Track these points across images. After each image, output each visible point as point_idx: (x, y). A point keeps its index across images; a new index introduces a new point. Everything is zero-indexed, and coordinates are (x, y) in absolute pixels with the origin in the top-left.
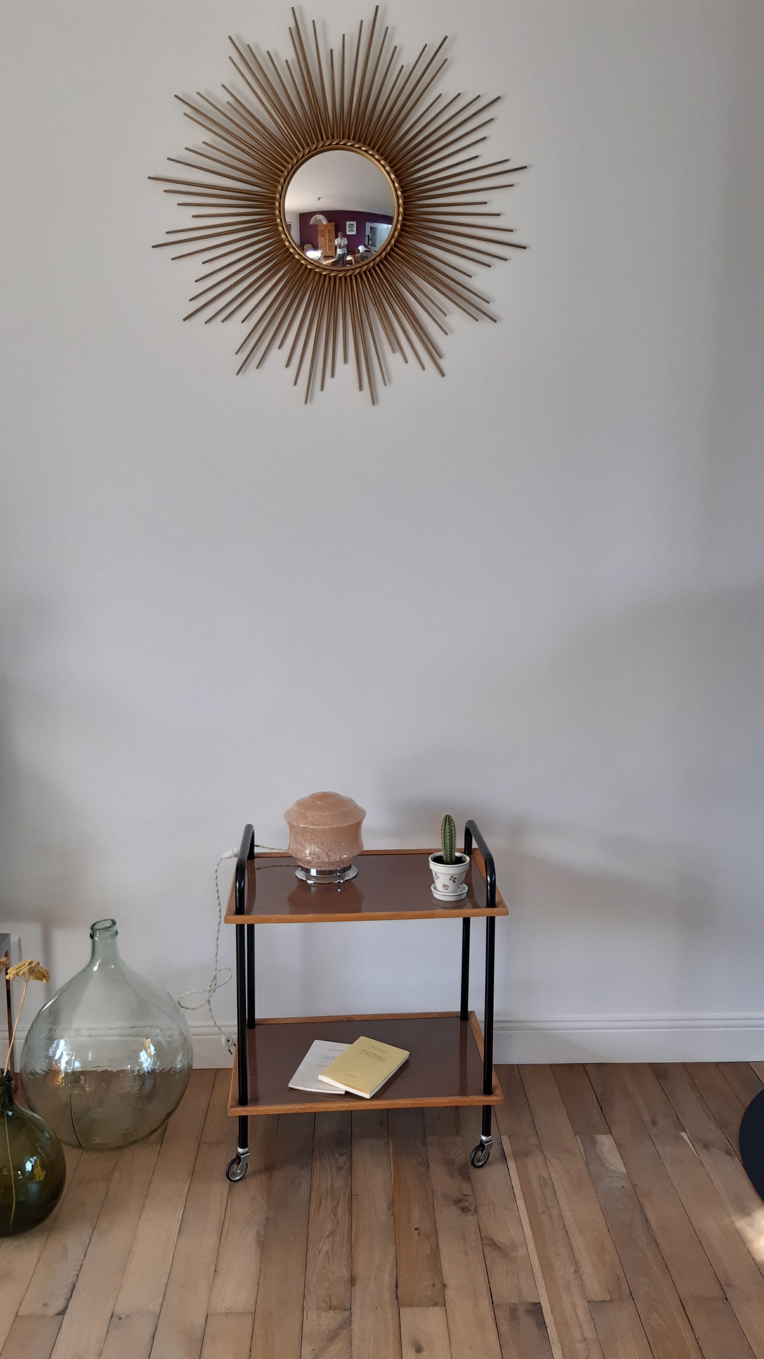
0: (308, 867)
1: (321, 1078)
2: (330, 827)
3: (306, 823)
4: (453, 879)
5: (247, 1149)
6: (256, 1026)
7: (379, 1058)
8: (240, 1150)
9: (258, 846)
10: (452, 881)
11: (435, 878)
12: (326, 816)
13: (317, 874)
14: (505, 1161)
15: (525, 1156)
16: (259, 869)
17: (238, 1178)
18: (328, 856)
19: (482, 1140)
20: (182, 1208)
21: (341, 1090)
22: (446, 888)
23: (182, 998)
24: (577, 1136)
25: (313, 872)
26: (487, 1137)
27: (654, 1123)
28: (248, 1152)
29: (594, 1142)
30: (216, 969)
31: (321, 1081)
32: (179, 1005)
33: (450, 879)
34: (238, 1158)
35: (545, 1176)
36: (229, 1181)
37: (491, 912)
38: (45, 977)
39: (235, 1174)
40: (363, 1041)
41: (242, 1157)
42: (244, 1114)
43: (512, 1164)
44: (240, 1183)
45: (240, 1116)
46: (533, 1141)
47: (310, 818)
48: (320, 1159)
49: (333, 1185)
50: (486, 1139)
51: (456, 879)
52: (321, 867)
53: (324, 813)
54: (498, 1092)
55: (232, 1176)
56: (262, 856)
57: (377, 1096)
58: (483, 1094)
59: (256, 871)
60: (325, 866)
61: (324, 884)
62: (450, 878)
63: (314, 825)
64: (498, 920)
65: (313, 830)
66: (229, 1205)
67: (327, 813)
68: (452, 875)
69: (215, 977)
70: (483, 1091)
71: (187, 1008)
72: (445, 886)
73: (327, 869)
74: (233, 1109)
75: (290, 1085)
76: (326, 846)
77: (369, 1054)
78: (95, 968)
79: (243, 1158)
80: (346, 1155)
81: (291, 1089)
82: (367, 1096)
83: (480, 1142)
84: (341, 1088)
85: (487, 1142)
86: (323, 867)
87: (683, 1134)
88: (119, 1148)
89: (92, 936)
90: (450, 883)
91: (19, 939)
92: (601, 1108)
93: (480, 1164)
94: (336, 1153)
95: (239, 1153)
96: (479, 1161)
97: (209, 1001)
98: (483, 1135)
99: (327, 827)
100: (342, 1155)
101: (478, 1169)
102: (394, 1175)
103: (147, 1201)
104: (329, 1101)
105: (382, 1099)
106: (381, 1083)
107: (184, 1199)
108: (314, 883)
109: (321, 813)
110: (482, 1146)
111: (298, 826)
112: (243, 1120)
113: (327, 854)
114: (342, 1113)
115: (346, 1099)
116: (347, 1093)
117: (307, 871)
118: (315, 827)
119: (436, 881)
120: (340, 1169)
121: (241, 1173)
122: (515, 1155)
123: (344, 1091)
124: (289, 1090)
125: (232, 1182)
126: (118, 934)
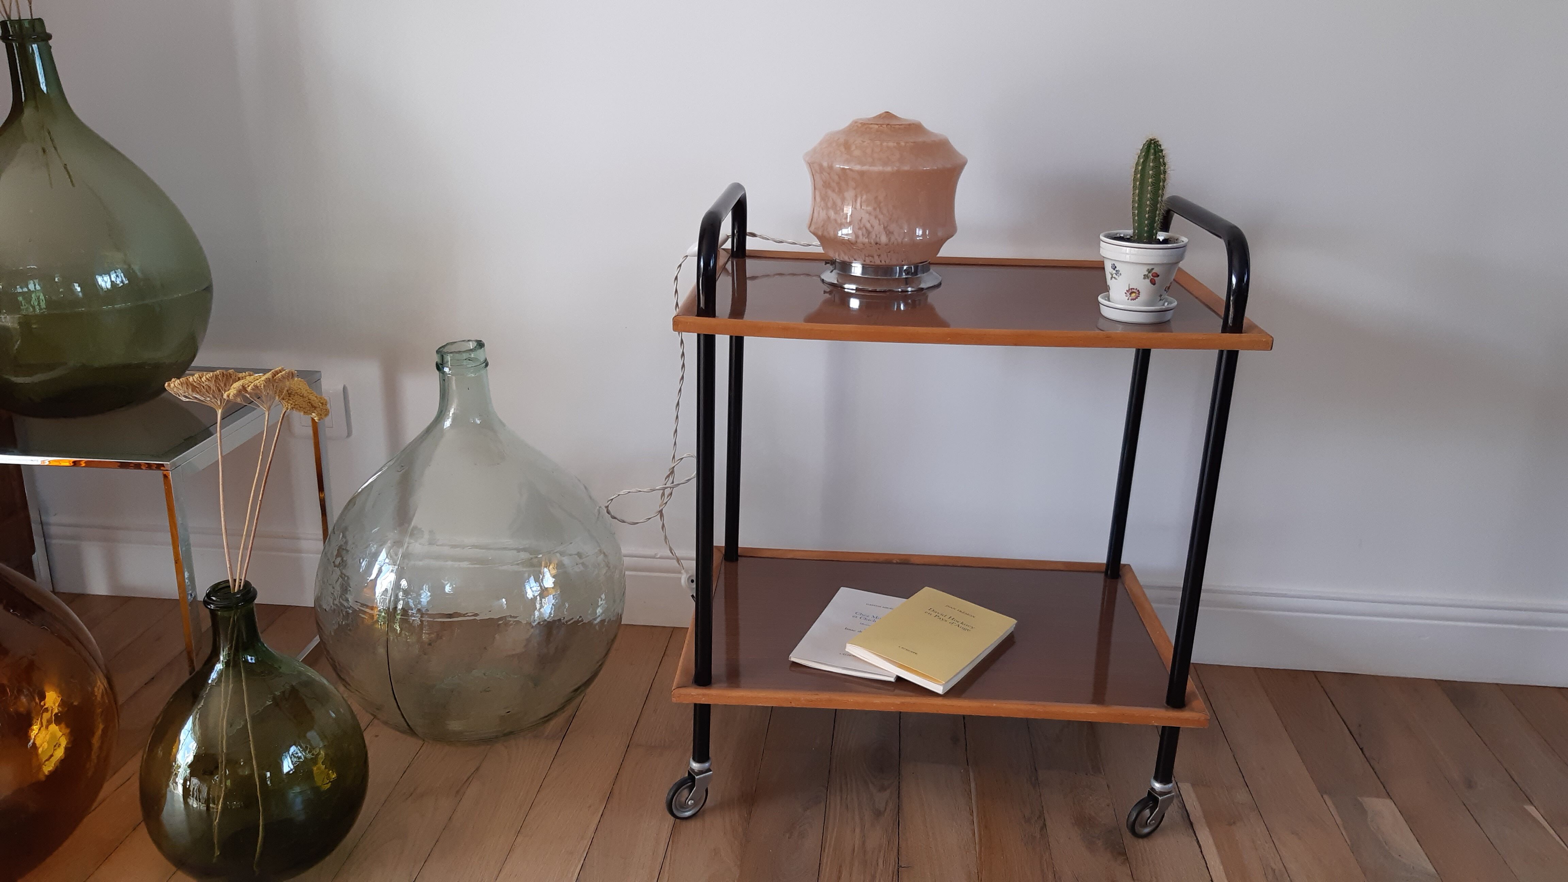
0: (846, 259)
1: (851, 649)
2: (895, 168)
3: (847, 162)
4: (1153, 277)
5: (707, 765)
6: (739, 558)
7: (960, 625)
8: (695, 766)
9: (753, 235)
10: (1148, 281)
11: (1108, 276)
12: (888, 147)
13: (862, 275)
14: (1191, 831)
15: (1230, 825)
16: (753, 278)
17: (688, 814)
18: (889, 233)
19: (1153, 789)
20: (579, 861)
21: (889, 674)
22: (1133, 295)
23: (612, 499)
24: (1325, 797)
25: (857, 270)
26: (1165, 785)
27: (1470, 784)
28: (709, 770)
29: (1363, 811)
30: (674, 457)
31: (850, 655)
32: (608, 512)
33: (1145, 277)
34: (690, 780)
35: (1274, 867)
36: (672, 818)
37: (1231, 340)
38: (315, 408)
39: (684, 806)
40: (928, 594)
41: (697, 777)
42: (703, 701)
43: (1205, 836)
44: (692, 824)
45: (695, 705)
46: (1242, 796)
47: (857, 153)
48: (841, 791)
49: (864, 843)
50: (1161, 788)
51: (1158, 276)
52: (873, 257)
53: (885, 144)
54: (1198, 702)
55: (677, 809)
56: (759, 255)
57: (957, 691)
58: (1166, 705)
59: (748, 282)
60: (879, 256)
61: (875, 291)
62: (1146, 273)
63: (863, 164)
64: (1244, 358)
65: (862, 174)
66: (667, 864)
67: (891, 144)
68: (1150, 267)
69: (672, 472)
70: (1165, 701)
71: (624, 522)
72: (1133, 293)
73: (883, 262)
74: (683, 691)
75: (793, 658)
76: (885, 211)
77: (941, 616)
78: (448, 423)
79: (698, 779)
80: (888, 791)
81: (794, 664)
82: (939, 689)
83: (1149, 793)
84: (889, 671)
85: (1162, 794)
86: (876, 257)
87: (1531, 809)
88: (489, 741)
89: (439, 367)
90: (1144, 286)
91: (345, 389)
92: (1361, 749)
93: (1147, 830)
94: (870, 785)
95: (693, 770)
96: (1146, 825)
97: (661, 512)
98: (1157, 779)
99: (889, 169)
100: (882, 789)
101: (1141, 840)
102: (980, 835)
103: (519, 839)
104: (860, 692)
105: (965, 698)
106: (964, 669)
107: (586, 842)
108: (857, 289)
109: (878, 143)
110: (1152, 799)
111: (831, 167)
112: (702, 713)
113: (885, 228)
114: (884, 716)
115: (897, 691)
116: (899, 679)
117: (845, 267)
118: (865, 168)
119: (1110, 282)
120: (878, 814)
121: (694, 805)
122: (1211, 820)
123: (895, 676)
124: (791, 666)
125: (677, 820)
126: (488, 367)
